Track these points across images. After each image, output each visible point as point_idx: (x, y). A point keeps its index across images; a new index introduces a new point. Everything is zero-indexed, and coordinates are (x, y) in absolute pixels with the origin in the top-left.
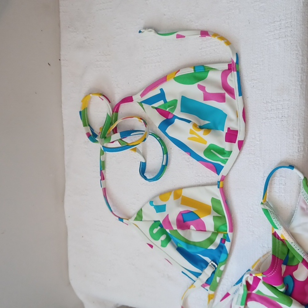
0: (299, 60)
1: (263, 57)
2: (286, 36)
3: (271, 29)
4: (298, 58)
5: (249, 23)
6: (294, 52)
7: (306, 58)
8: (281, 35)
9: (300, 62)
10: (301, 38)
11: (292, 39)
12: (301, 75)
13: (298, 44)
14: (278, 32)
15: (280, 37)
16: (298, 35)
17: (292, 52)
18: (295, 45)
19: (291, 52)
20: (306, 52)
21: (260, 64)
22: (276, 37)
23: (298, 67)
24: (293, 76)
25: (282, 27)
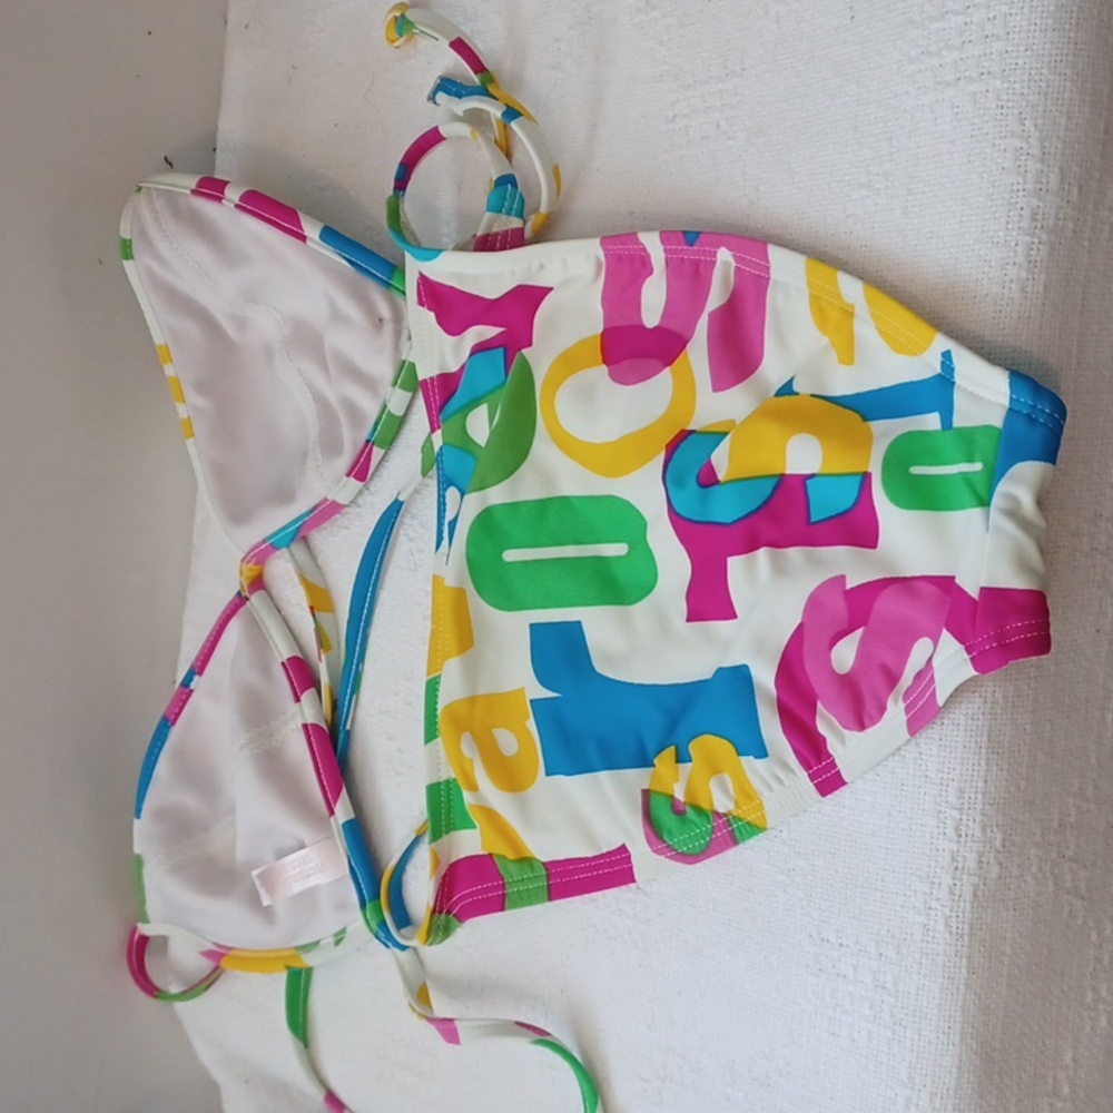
0: (1025, 178)
1: (892, 160)
2: (983, 74)
3: (928, 45)
4: (1022, 170)
5: (853, 18)
6: (1008, 140)
7: (1056, 169)
8: (966, 70)
9: (1030, 186)
10: (1043, 84)
11: (1006, 85)
12: (1028, 238)
13: (1029, 110)
14: (956, 55)
15: (959, 79)
16: (1033, 72)
17: (1001, 142)
18: (1016, 111)
19: (997, 142)
20: (1060, 146)
21: (877, 186)
22: (947, 78)
23: (1019, 206)
24: (995, 240)
25: (972, 38)
